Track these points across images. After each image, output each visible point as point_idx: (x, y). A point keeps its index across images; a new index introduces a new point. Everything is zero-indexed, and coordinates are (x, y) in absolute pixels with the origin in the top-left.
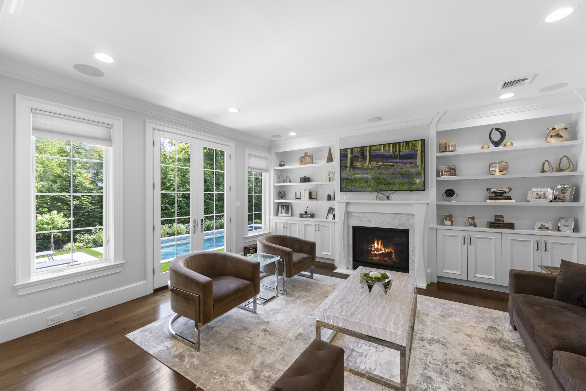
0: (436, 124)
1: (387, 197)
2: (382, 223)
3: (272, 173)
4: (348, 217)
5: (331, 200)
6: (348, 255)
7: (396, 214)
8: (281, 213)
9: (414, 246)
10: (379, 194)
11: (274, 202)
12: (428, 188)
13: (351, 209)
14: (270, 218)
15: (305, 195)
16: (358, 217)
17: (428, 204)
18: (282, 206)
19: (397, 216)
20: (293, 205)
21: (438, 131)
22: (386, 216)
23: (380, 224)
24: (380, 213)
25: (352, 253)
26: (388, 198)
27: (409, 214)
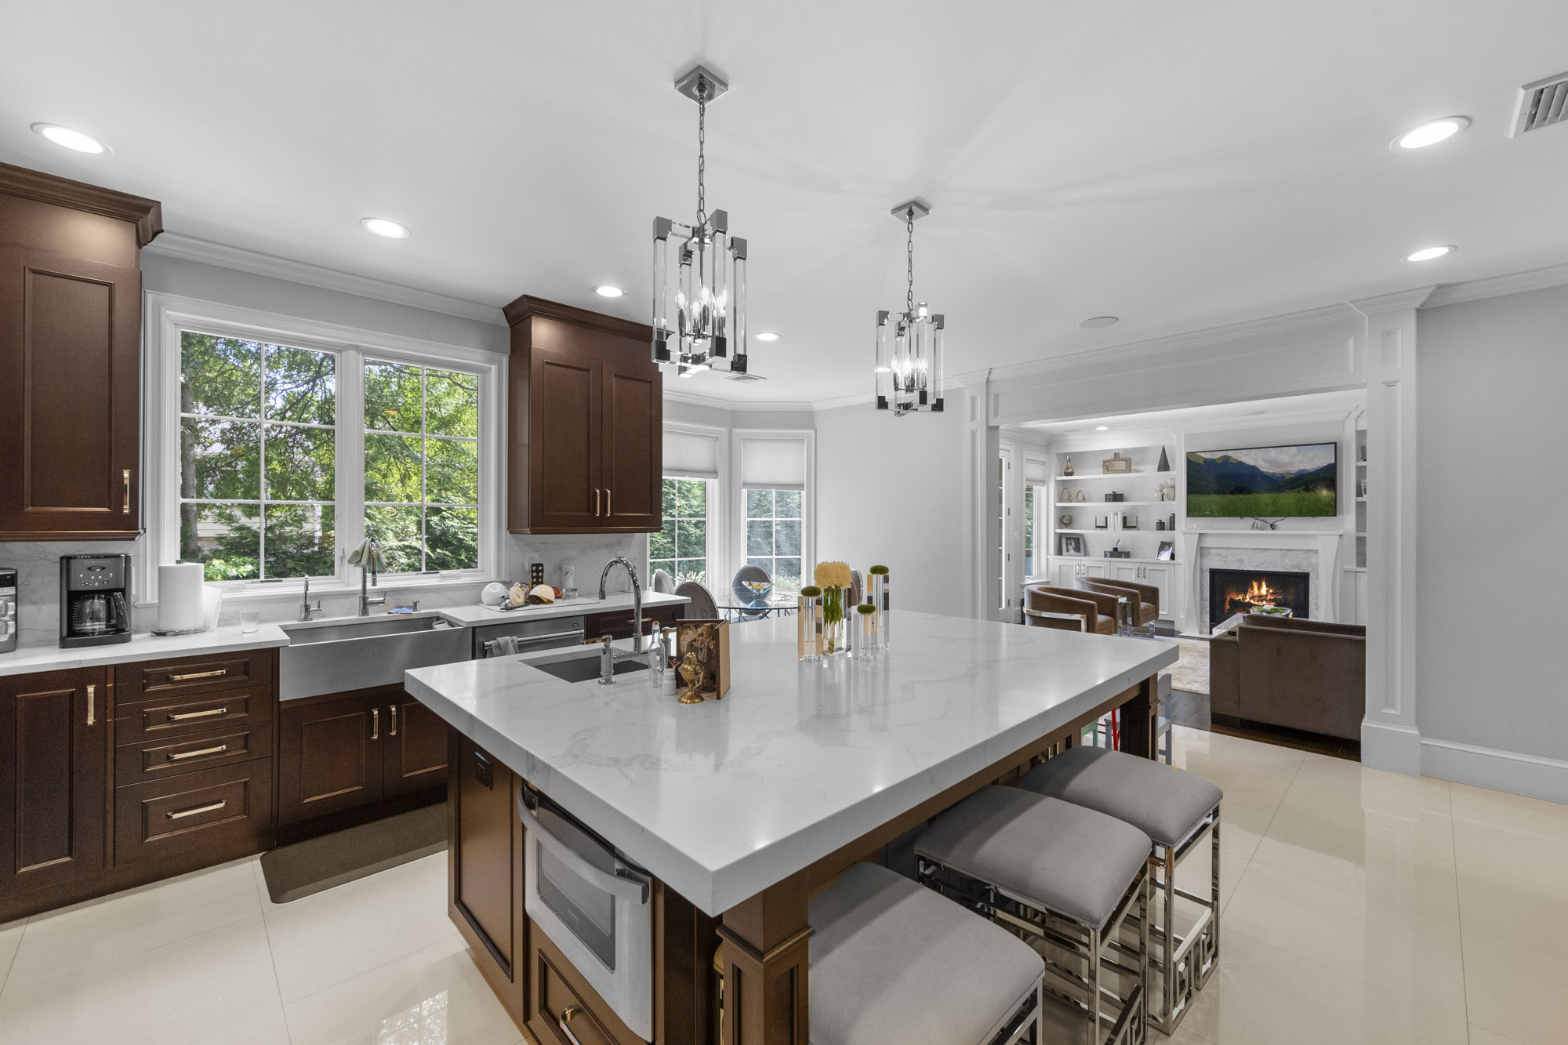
0: (1356, 420)
1: (1271, 525)
2: (1263, 563)
3: (1052, 485)
4: (1202, 555)
5: (1164, 529)
6: (1202, 613)
7: (1287, 550)
8: (1068, 550)
9: (1317, 597)
10: (1257, 521)
11: (1055, 533)
12: (1342, 512)
13: (1207, 543)
14: (1047, 559)
15: (1116, 522)
16: (1219, 555)
17: (1341, 536)
18: (1067, 539)
19: (1289, 553)
20: (1086, 537)
21: (1358, 429)
22: (1270, 553)
23: (1259, 565)
24: (1258, 549)
25: (1208, 609)
26: (1273, 527)
27: (1309, 551)
